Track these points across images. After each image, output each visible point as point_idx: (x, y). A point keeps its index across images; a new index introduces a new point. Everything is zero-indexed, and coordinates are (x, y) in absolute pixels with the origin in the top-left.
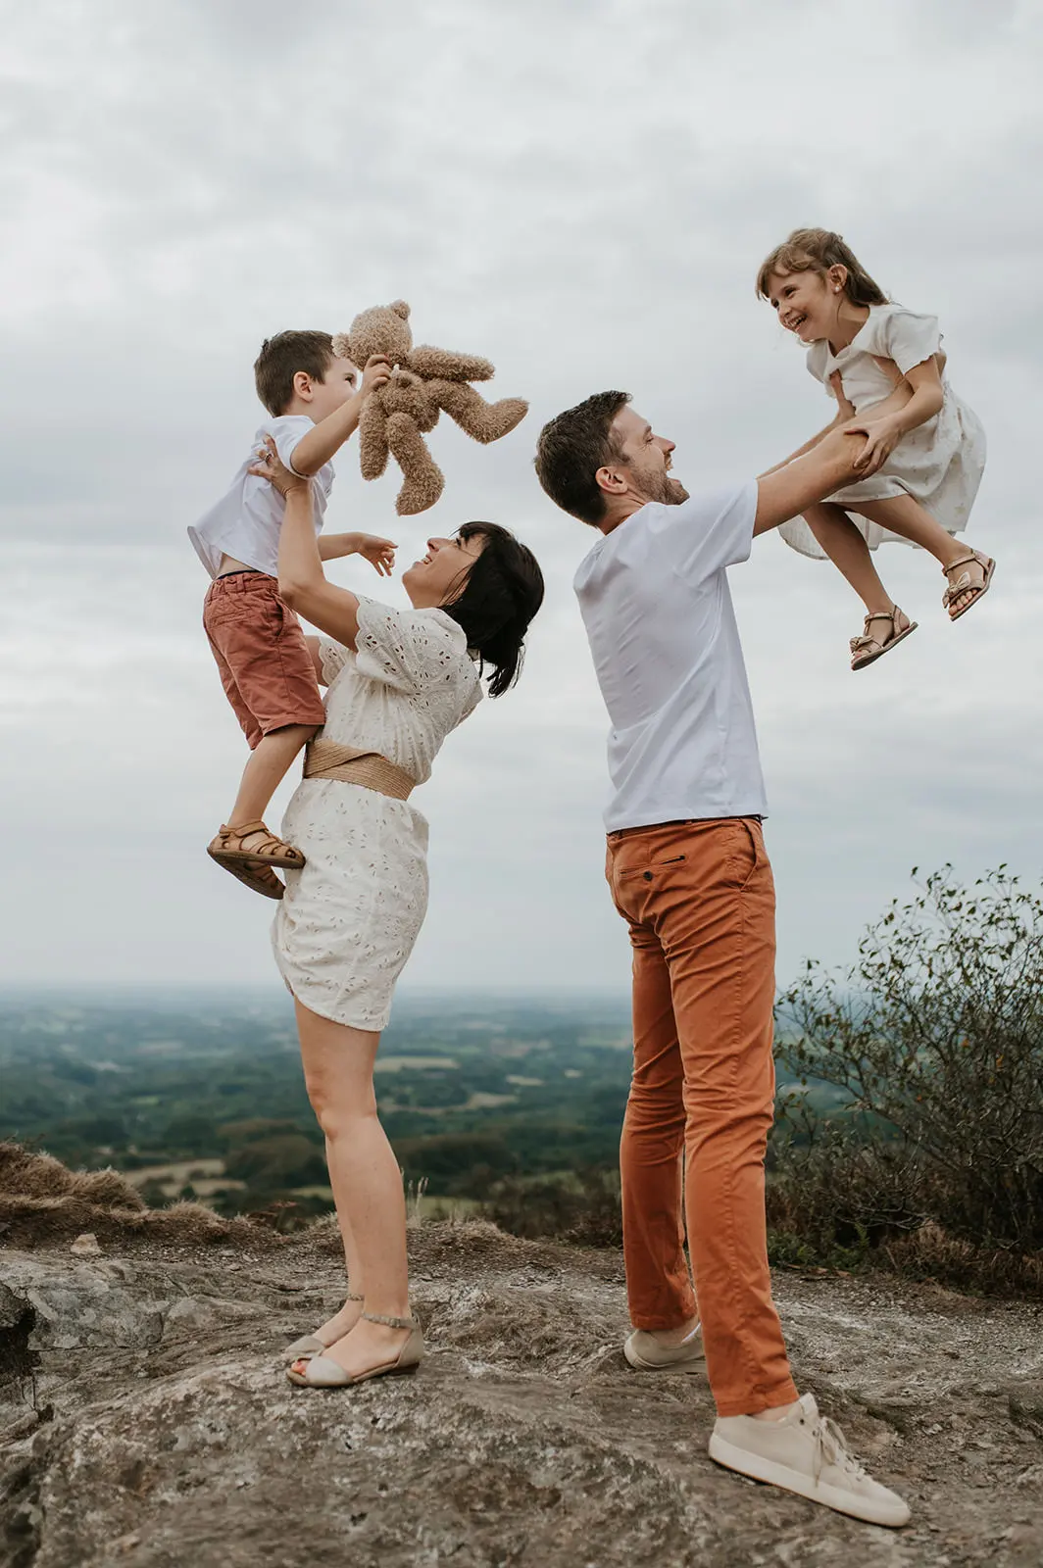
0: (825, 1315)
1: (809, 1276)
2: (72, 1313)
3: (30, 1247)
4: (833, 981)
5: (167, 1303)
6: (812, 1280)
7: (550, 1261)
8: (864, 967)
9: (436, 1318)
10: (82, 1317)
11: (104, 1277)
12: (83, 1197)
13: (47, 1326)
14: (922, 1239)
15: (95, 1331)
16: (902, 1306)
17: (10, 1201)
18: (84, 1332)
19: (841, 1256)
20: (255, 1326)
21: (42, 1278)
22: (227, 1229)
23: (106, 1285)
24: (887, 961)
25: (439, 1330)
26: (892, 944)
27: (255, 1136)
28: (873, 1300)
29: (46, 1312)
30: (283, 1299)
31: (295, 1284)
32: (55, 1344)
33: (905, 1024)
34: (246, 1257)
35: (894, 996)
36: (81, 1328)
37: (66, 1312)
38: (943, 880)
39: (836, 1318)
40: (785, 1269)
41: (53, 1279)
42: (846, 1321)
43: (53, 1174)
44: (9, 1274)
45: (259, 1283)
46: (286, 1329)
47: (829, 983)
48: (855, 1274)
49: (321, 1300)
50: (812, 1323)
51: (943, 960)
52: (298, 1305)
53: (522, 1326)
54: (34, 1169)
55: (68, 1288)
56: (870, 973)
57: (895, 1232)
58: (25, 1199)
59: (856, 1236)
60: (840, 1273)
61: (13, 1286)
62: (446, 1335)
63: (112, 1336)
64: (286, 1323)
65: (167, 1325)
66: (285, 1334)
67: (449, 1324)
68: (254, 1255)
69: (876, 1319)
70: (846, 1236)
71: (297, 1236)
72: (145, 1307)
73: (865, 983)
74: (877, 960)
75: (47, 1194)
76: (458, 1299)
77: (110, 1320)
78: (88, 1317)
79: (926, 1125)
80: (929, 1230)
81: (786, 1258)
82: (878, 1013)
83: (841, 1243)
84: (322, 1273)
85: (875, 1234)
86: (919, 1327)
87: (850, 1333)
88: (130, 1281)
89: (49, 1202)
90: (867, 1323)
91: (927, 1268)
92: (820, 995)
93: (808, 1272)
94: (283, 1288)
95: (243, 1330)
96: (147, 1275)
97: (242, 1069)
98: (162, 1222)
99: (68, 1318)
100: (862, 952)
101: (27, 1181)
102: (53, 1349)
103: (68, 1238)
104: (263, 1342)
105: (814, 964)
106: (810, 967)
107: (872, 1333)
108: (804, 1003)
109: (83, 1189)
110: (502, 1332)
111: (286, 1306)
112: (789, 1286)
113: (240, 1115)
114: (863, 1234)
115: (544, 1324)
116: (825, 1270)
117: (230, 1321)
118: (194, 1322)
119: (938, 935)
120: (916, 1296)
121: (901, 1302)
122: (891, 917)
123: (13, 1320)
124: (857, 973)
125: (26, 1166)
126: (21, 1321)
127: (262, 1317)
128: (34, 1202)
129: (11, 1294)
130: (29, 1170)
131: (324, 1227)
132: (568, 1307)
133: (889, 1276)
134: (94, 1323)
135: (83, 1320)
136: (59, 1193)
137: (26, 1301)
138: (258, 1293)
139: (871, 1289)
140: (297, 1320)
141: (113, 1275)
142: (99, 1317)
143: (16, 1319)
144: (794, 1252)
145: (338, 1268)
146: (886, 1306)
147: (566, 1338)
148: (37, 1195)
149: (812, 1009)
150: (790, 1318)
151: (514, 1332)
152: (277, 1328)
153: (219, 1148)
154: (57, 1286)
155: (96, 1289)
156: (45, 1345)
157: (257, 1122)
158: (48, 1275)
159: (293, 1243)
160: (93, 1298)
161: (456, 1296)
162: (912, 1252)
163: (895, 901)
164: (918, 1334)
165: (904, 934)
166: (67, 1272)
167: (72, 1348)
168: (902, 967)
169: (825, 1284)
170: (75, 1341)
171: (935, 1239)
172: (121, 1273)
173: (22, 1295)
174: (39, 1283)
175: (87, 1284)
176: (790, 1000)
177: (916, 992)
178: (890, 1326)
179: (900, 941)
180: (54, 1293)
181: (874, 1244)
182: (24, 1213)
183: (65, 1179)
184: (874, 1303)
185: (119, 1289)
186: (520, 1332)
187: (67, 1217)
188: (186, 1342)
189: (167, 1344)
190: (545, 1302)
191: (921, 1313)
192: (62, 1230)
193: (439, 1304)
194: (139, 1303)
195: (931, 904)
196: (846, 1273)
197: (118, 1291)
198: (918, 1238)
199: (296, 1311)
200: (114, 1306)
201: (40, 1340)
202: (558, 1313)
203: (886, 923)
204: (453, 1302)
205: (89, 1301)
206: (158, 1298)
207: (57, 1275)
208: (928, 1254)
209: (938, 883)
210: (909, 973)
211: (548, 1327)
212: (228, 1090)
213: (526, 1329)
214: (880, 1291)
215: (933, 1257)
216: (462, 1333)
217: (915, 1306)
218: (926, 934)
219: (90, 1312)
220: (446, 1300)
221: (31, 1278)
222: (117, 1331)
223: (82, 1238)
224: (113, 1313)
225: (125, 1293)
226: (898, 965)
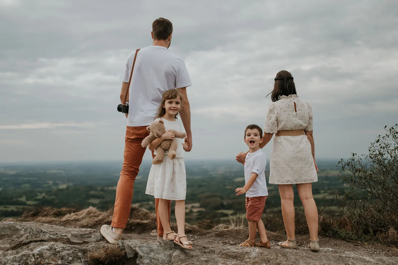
0: (361, 256)
1: (356, 244)
2: (148, 254)
3: (140, 233)
4: (361, 159)
5: (173, 251)
6: (357, 245)
7: (279, 239)
8: (371, 155)
9: (246, 256)
10: (150, 255)
11: (156, 244)
12: (153, 220)
13: (141, 257)
14: (390, 234)
15: (154, 259)
16: (385, 254)
17: (135, 221)
18: (151, 259)
19: (365, 238)
20: (196, 258)
21: (139, 244)
22: (191, 229)
23: (156, 246)
24: (378, 153)
25: (247, 260)
26: (379, 148)
27: (207, 197)
28: (376, 252)
29: (141, 253)
30: (204, 250)
31: (207, 246)
32: (143, 262)
33: (383, 171)
34: (196, 237)
35: (380, 163)
36: (150, 258)
37: (146, 253)
38: (394, 129)
39: (364, 257)
40: (348, 242)
41: (142, 244)
42: (368, 258)
43: (146, 214)
44: (131, 243)
45: (197, 246)
46: (205, 259)
47: (360, 160)
48: (369, 244)
49: (214, 251)
50: (357, 259)
51: (395, 152)
52: (209, 252)
53: (271, 260)
54: (141, 213)
55: (146, 247)
56: (372, 157)
57: (381, 232)
58: (138, 221)
59: (369, 232)
60: (365, 243)
61: (132, 246)
62: (249, 261)
63: (158, 260)
64: (205, 257)
65: (172, 257)
66: (204, 261)
67: (250, 258)
68: (198, 236)
69: (376, 258)
70: (366, 232)
71: (209, 231)
72: (167, 252)
73: (371, 160)
74: (375, 153)
75: (144, 219)
76: (253, 251)
77: (157, 256)
78: (152, 255)
79: (390, 201)
80: (392, 231)
81: (348, 238)
82: (375, 168)
83: (365, 234)
84: (216, 242)
85: (375, 232)
86: (390, 261)
87: (369, 262)
88: (163, 245)
89: (145, 222)
90: (374, 259)
91: (392, 242)
92: (357, 163)
93: (355, 242)
94: (204, 247)
95: (193, 259)
96: (167, 243)
97: (203, 181)
98: (174, 227)
99: (146, 255)
100: (370, 151)
101: (139, 215)
102: (143, 263)
103: (150, 231)
104: (198, 263)
105: (355, 155)
106: (353, 155)
107: (376, 262)
108: (352, 165)
109: (154, 218)
110: (265, 261)
111: (205, 252)
112: (350, 247)
113: (203, 192)
114: (371, 232)
115: (277, 259)
116: (360, 242)
117: (189, 257)
118: (180, 257)
119: (393, 145)
120: (389, 251)
121: (384, 252)
122: (378, 141)
123: (132, 255)
124: (368, 157)
125: (139, 212)
126: (134, 255)
127: (198, 256)
128: (141, 221)
129: (132, 248)
130: (140, 213)
131: (217, 228)
132: (284, 254)
133: (380, 245)
134: (153, 256)
135: (150, 256)
136: (147, 219)
137: (135, 250)
138: (197, 249)
139: (375, 248)
140: (207, 257)
141: (158, 243)
142: (155, 255)
143: (133, 255)
144: (351, 237)
145: (221, 240)
146: (379, 254)
147: (284, 263)
148: (142, 219)
149: (355, 167)
150: (350, 257)
151: (268, 261)
152: (203, 259)
153: (198, 201)
154: (143, 246)
155: (154, 247)
156: (141, 262)
157: (208, 194)
158: (141, 243)
159: (208, 233)
160: (153, 250)
161: (252, 250)
162: (387, 238)
163: (379, 136)
164: (390, 263)
165: (383, 145)
166: (146, 243)
167: (148, 263)
168: (382, 155)
169: (360, 246)
170: (149, 261)
171: (394, 234)
172: (160, 243)
173: (134, 249)
174: (139, 246)
175: (151, 246)
176: (348, 165)
177: (386, 162)
178: (381, 260)
179: (381, 147)
180: (143, 248)
181: (375, 234)
182: (138, 224)
183: (149, 215)
184: (376, 253)
185: (160, 247)
186: (270, 261)
187: (149, 225)
188: (178, 262)
189: (173, 263)
190: (277, 252)
191: (390, 256)
192: (148, 229)
193: (247, 253)
194: (165, 251)
195: (391, 137)
196: (366, 243)
197: (160, 248)
198: (388, 233)
199: (208, 254)
200: (159, 252)
201: (139, 261)
202: (281, 256)
203: (377, 142)
204: (251, 252)
205: (152, 250)
206: (170, 250)
207: (143, 243)
208: (392, 238)
209: (393, 130)
210: (385, 156)
211: (278, 260)
212: (200, 186)
213: (272, 260)
214: (377, 249)
215: (394, 239)
216: (254, 261)
217: (388, 254)
218: (389, 145)
219: (152, 253)
220: (249, 251)
221: (137, 244)
222: (160, 259)
223: (153, 231)
224: (158, 254)
225: (161, 248)
226: (381, 154)
